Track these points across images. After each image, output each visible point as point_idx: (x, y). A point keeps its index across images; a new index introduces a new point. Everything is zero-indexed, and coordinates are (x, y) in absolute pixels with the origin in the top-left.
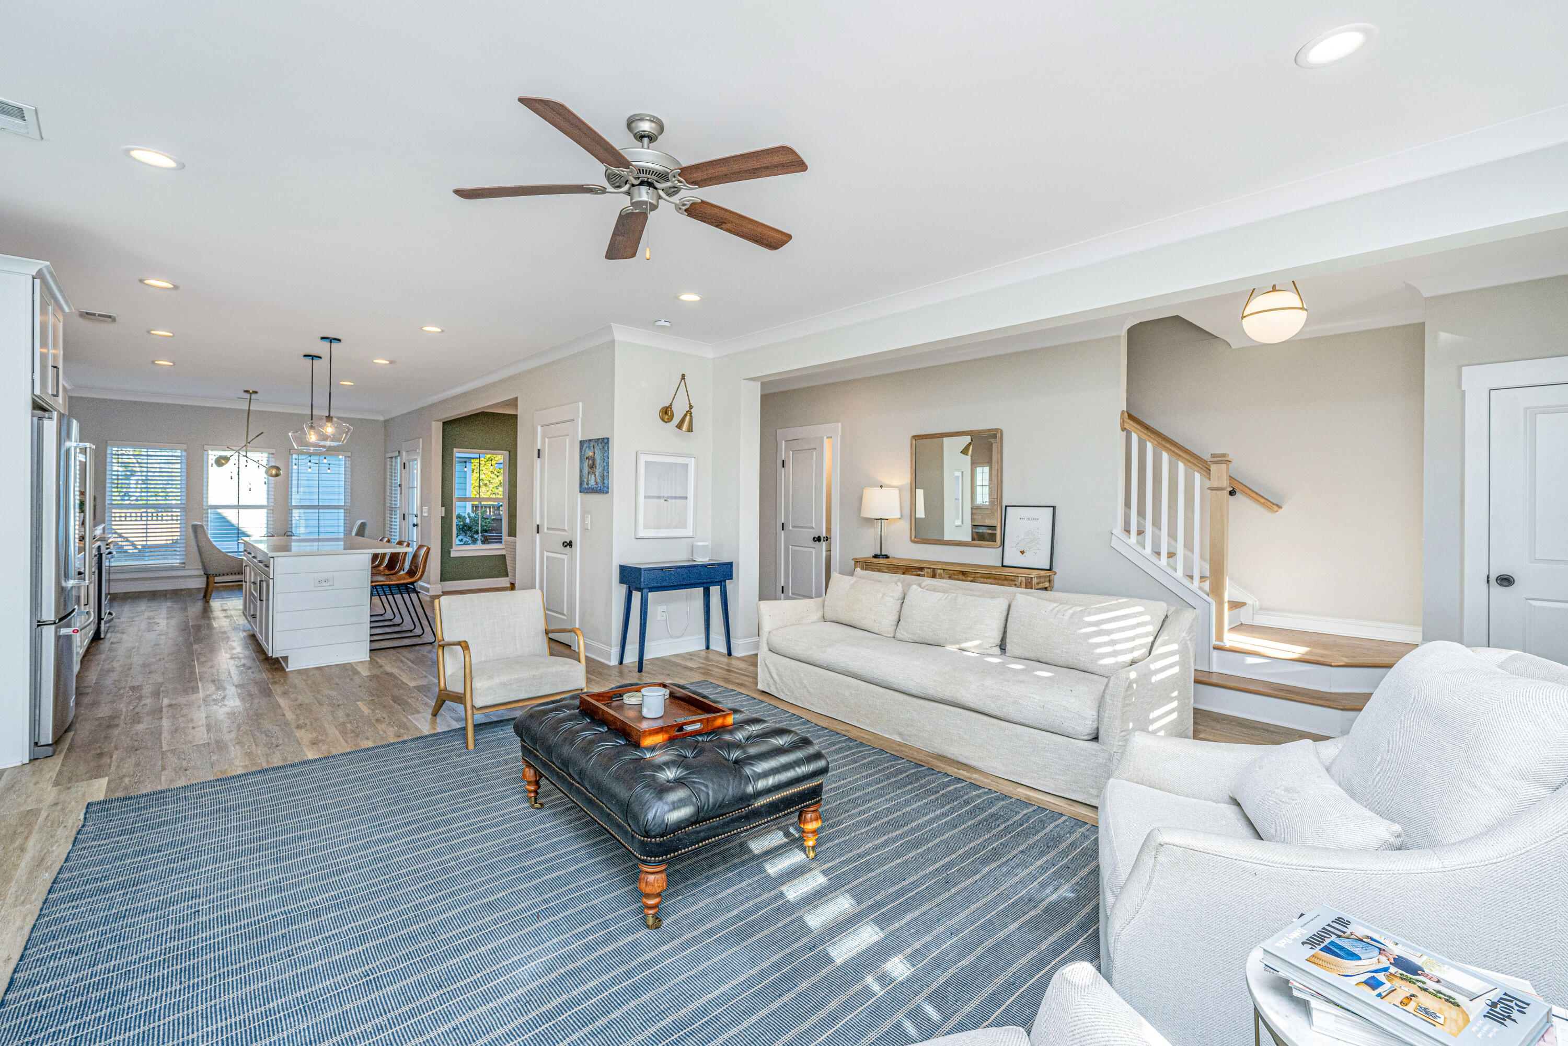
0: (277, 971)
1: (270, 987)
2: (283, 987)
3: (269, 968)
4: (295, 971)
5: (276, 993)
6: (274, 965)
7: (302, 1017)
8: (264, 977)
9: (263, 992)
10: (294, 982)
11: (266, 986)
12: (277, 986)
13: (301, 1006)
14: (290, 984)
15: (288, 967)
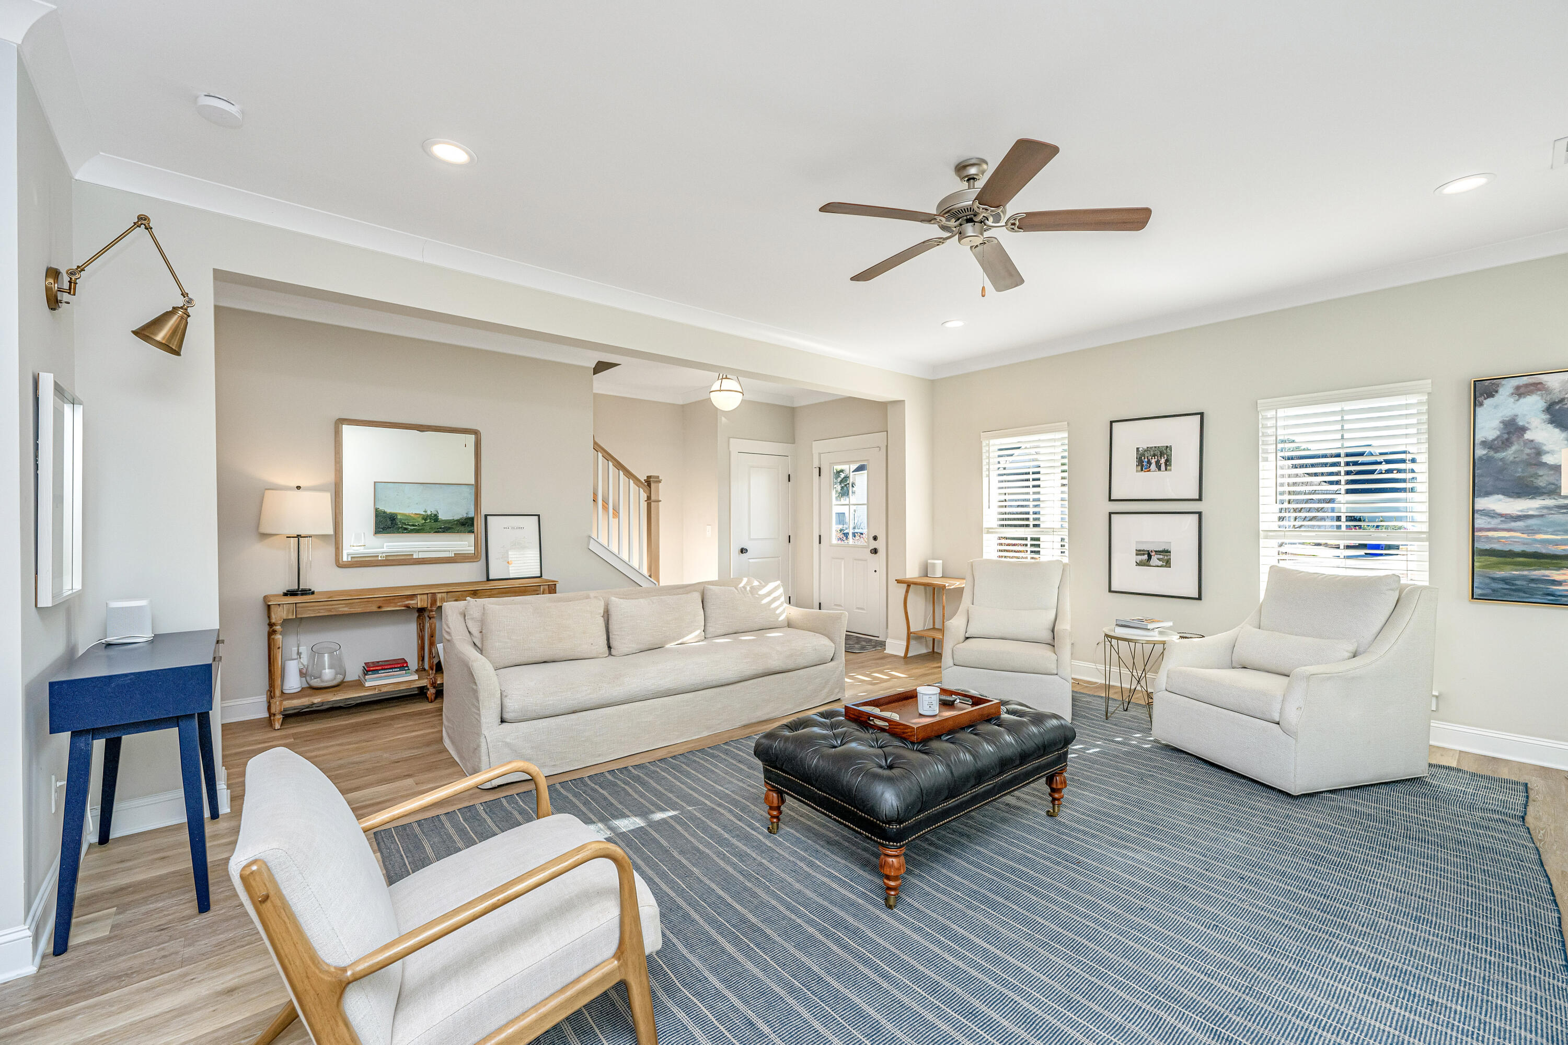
0: (1270, 986)
1: (1285, 979)
2: (1276, 971)
3: (1275, 995)
4: (1258, 974)
5: (1284, 972)
6: (1268, 994)
7: (1279, 942)
8: (1284, 991)
9: (1293, 980)
10: (1265, 967)
11: (1287, 983)
12: (1279, 976)
13: (1274, 948)
14: (1269, 968)
15: (1259, 981)
